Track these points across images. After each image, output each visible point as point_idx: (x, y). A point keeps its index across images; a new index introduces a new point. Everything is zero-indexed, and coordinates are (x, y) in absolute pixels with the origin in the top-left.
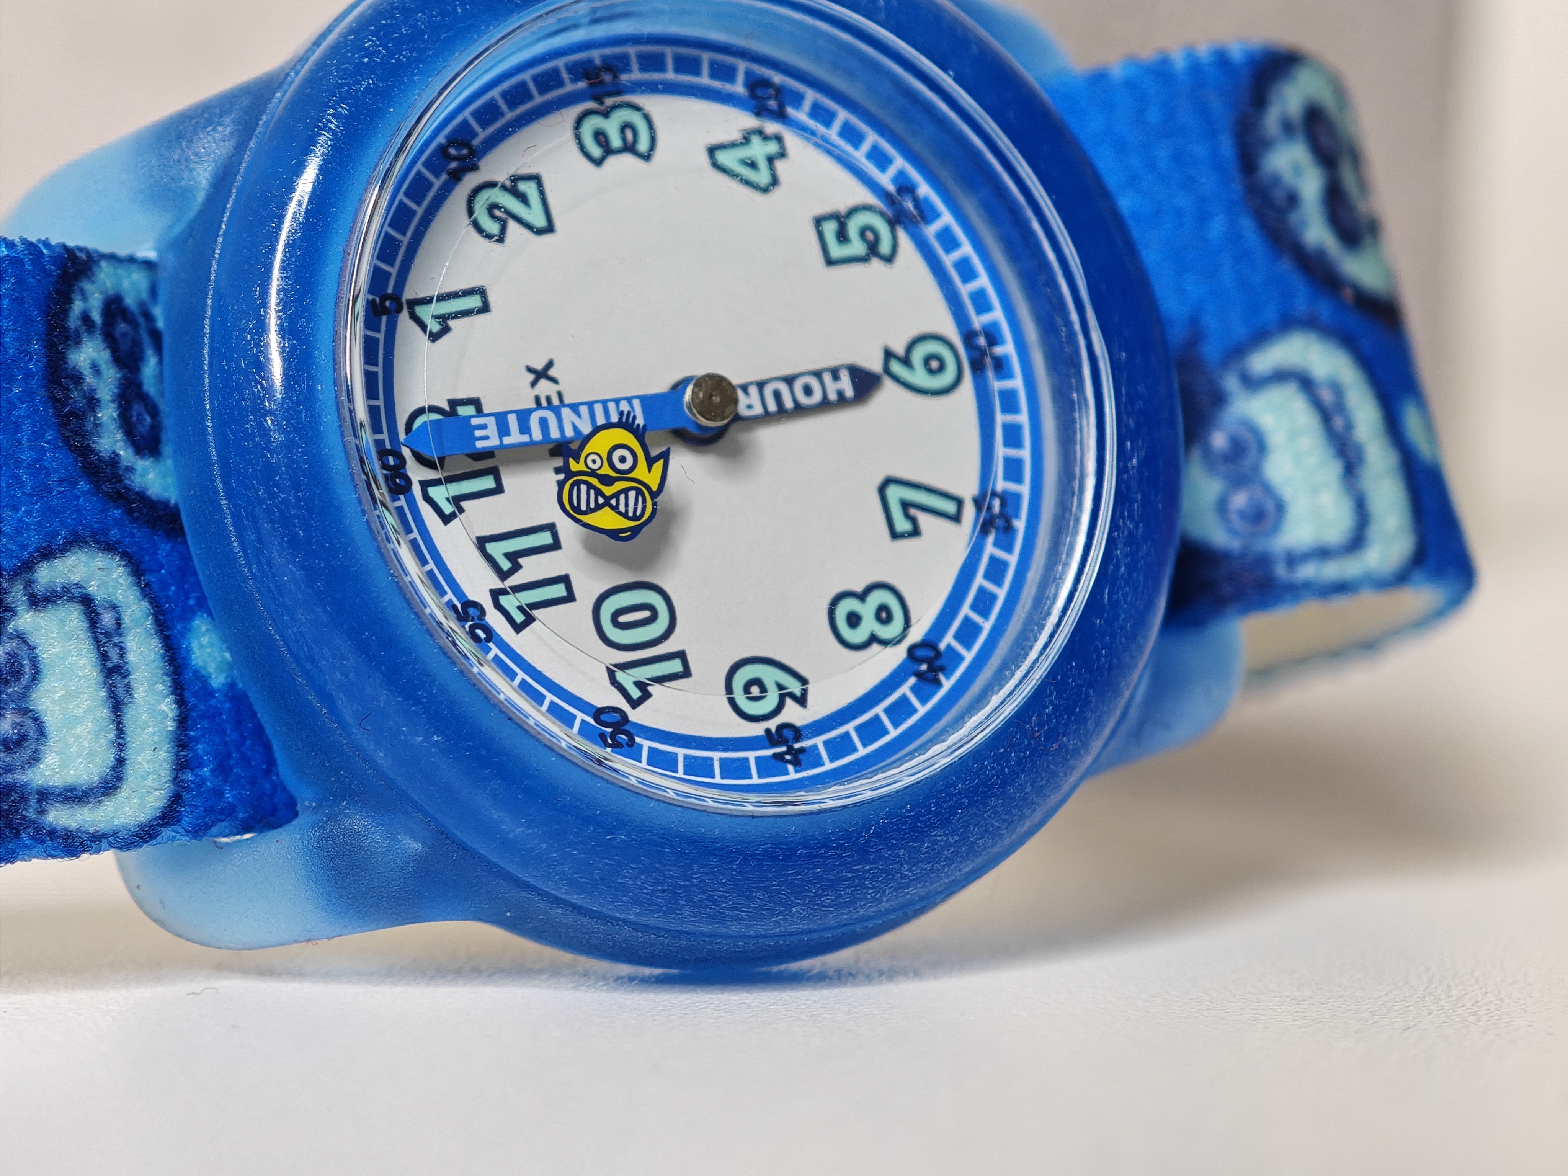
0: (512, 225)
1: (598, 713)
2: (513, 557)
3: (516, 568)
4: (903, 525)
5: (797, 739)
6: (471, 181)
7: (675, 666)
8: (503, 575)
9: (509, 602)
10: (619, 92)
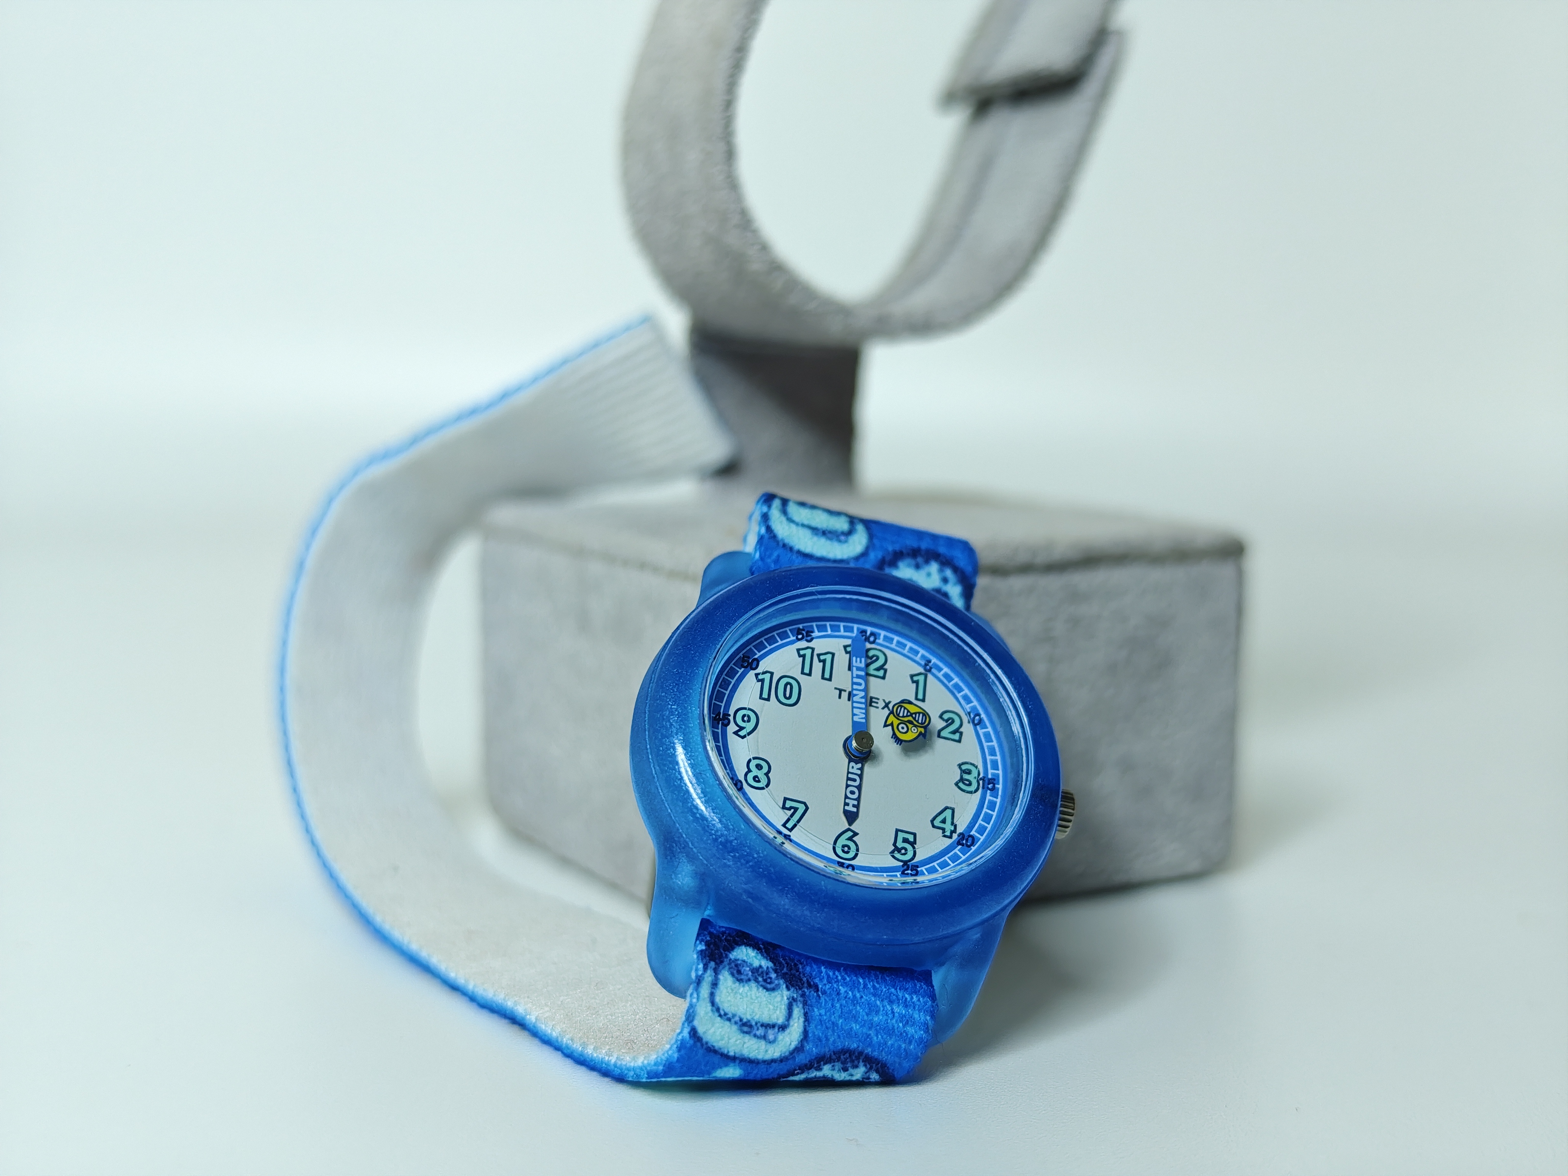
0: (944, 724)
1: (758, 661)
2: (824, 661)
3: (820, 661)
4: (789, 804)
5: (722, 723)
6: (965, 719)
7: (765, 695)
8: (819, 655)
9: (808, 653)
10: (983, 788)
